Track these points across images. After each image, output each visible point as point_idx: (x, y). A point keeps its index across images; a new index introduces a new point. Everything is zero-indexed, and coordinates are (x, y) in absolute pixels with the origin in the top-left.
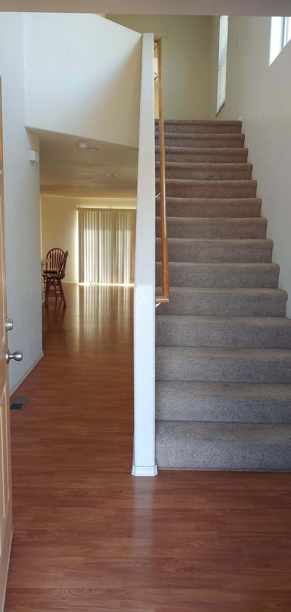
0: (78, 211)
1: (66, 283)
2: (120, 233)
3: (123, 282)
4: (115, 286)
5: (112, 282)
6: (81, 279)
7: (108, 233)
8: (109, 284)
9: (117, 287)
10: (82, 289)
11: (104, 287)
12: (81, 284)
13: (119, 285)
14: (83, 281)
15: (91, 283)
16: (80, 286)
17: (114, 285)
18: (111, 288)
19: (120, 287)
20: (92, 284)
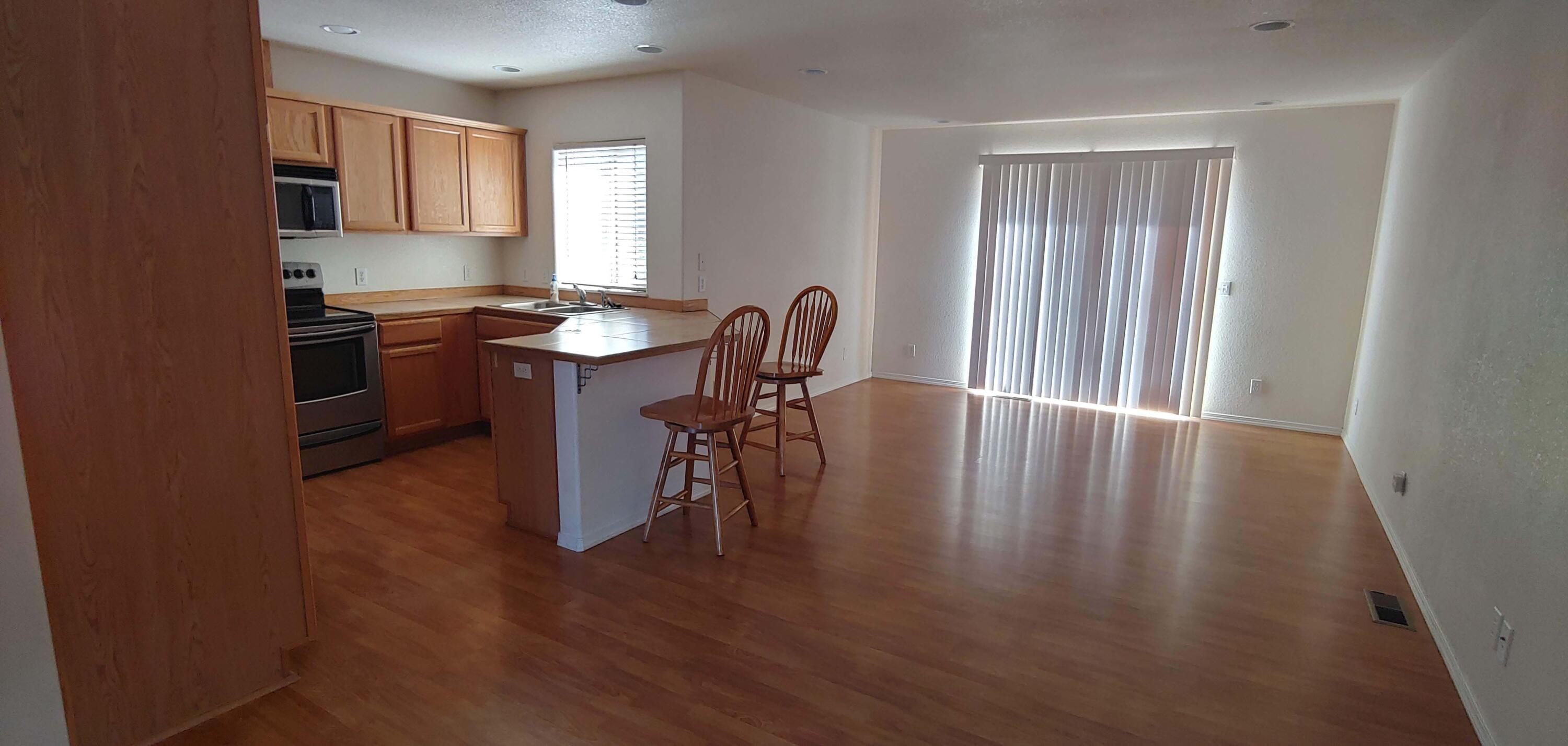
0: (982, 166)
1: (930, 382)
2: (1118, 234)
3: (1114, 400)
4: (1083, 412)
5: (1075, 397)
6: (977, 378)
7: (1076, 235)
8: (1062, 402)
9: (1092, 414)
10: (975, 405)
11: (1047, 407)
12: (976, 392)
13: (1099, 407)
14: (982, 385)
15: (1005, 391)
16: (970, 397)
17: (1080, 404)
18: (1071, 414)
19: (1102, 414)
20: (1006, 395)
